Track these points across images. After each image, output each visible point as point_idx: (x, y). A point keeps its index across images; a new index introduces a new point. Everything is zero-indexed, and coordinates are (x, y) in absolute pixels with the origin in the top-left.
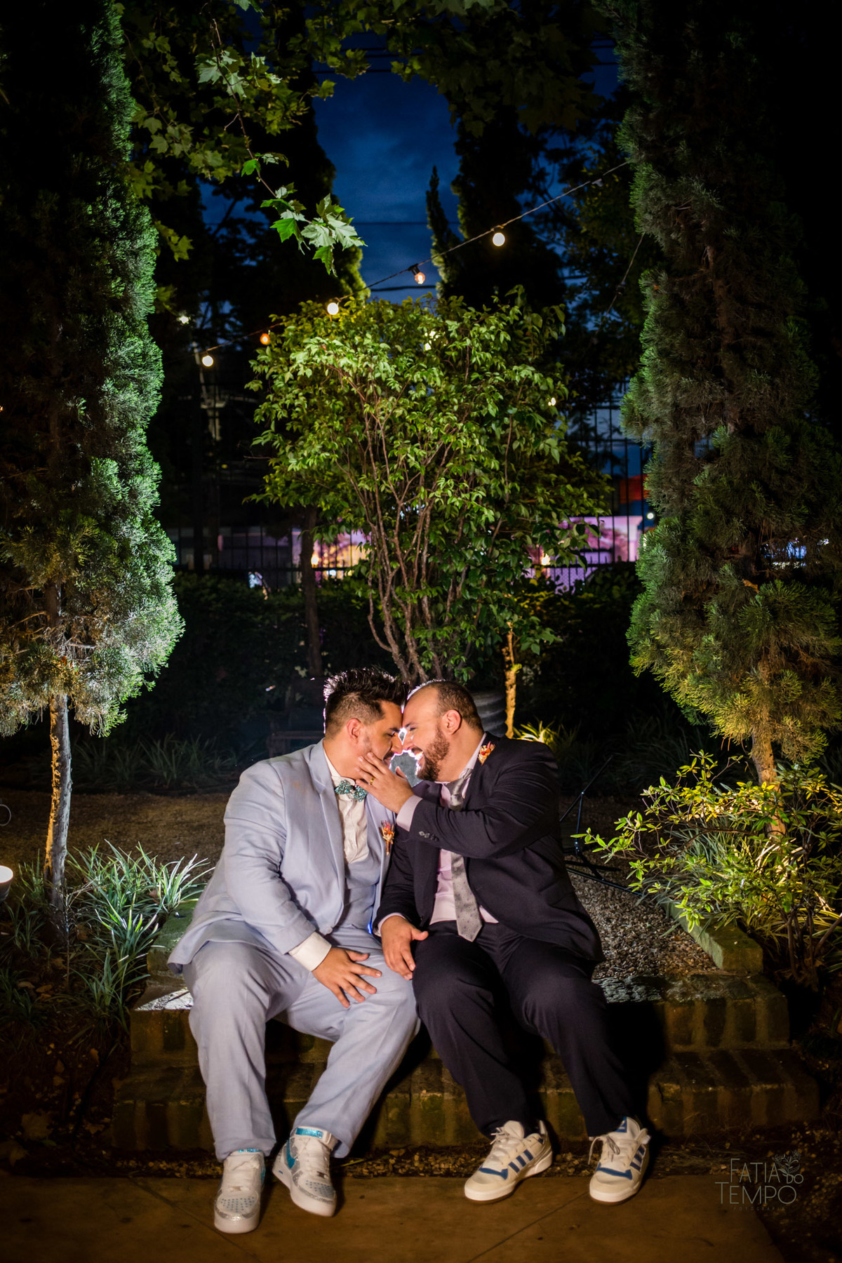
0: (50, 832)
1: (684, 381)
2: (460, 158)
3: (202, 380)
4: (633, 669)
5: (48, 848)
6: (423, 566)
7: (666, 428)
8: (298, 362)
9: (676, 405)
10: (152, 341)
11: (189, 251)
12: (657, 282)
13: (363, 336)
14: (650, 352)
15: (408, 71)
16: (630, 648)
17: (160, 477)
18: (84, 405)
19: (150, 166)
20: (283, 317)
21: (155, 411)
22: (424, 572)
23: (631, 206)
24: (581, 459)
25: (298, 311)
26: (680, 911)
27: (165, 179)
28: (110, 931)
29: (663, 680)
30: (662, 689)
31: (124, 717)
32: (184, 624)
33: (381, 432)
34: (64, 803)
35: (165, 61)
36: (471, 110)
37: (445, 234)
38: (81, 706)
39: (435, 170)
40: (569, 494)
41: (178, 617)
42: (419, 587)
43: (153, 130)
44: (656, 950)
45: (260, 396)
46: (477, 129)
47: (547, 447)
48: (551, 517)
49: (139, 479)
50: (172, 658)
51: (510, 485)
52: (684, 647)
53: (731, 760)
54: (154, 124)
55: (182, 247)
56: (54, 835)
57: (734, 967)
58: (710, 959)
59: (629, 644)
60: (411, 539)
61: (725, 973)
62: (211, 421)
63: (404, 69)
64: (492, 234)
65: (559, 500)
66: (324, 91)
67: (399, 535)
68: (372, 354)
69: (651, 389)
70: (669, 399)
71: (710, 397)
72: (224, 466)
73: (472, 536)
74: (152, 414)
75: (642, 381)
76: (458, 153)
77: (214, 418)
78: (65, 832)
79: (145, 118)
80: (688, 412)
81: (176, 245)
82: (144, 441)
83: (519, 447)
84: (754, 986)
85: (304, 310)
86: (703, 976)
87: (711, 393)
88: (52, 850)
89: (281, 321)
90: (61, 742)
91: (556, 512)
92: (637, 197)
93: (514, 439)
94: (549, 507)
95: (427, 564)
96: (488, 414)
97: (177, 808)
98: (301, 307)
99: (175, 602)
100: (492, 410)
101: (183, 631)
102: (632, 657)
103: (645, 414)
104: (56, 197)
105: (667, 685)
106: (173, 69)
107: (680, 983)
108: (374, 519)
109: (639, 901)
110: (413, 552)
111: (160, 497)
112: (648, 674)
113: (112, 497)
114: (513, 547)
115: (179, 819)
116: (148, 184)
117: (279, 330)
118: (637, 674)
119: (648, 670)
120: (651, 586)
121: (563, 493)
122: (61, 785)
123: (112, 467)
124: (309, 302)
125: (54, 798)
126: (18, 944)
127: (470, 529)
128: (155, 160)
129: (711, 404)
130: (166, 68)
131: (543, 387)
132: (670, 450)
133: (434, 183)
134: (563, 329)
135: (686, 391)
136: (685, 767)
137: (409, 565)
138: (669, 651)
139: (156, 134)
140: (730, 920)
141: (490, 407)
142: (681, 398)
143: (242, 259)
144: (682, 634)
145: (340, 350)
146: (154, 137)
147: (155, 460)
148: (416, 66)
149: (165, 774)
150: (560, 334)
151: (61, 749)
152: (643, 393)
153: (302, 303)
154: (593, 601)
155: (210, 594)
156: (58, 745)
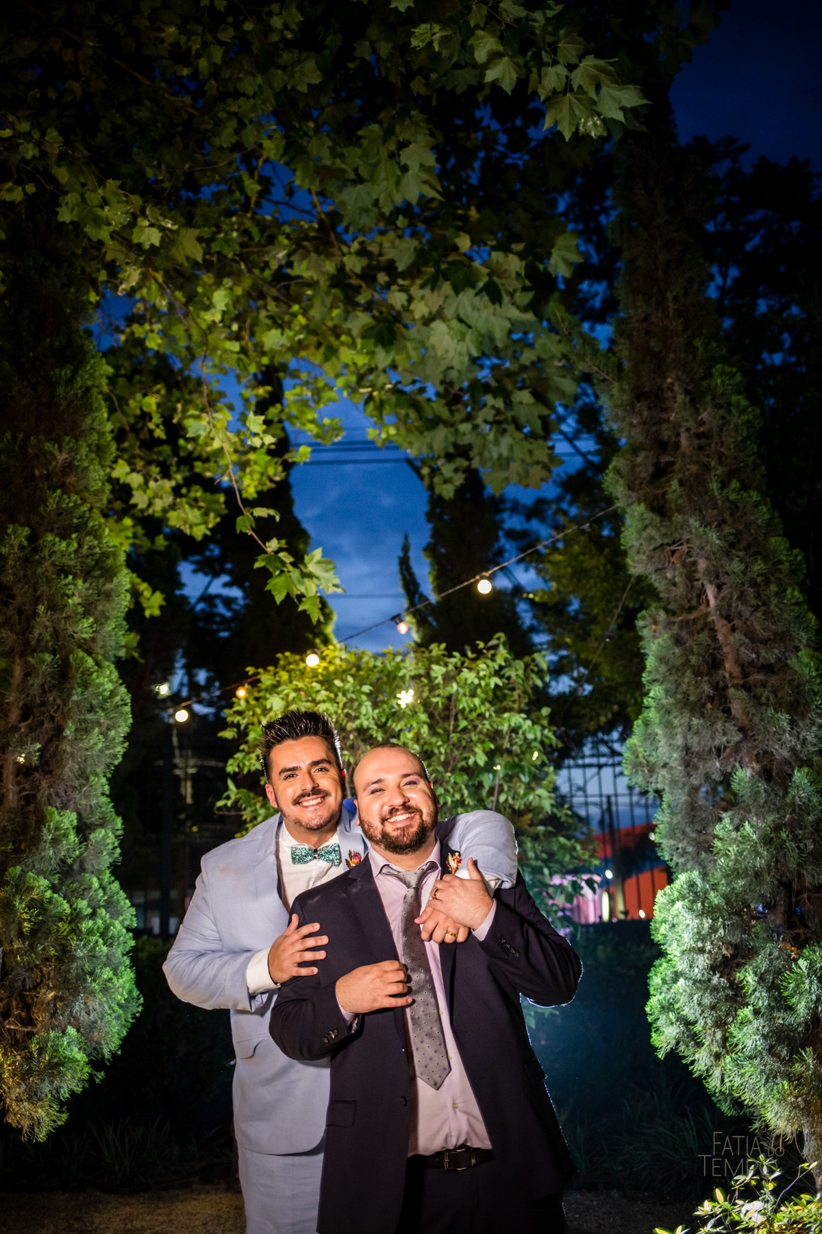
1: (695, 721)
2: (430, 526)
3: (175, 740)
4: (656, 1049)
7: (676, 773)
8: (275, 709)
9: (687, 749)
10: (121, 684)
11: (161, 607)
12: (656, 623)
14: (656, 691)
15: (384, 436)
16: (651, 1024)
17: (123, 832)
18: (39, 750)
19: (128, 522)
20: (261, 670)
21: (120, 759)
23: (622, 548)
24: (569, 812)
25: (275, 663)
27: (144, 535)
29: (693, 1062)
30: (691, 1073)
31: (65, 1116)
32: (142, 1001)
35: (151, 419)
36: (441, 474)
37: (417, 596)
38: (14, 1104)
39: (406, 537)
40: (562, 847)
41: (136, 993)
43: (134, 485)
45: (234, 746)
46: (448, 492)
47: (537, 798)
48: (542, 873)
50: (126, 1042)
53: (802, 1168)
54: (136, 480)
55: (154, 603)
59: (650, 1019)
62: (183, 784)
63: (380, 434)
64: (477, 582)
65: (551, 855)
66: (301, 456)
69: (659, 731)
70: (679, 741)
71: (724, 739)
72: (195, 829)
74: (116, 762)
75: (647, 724)
76: (429, 521)
77: (186, 780)
79: (128, 474)
80: (699, 755)
81: (148, 599)
82: (108, 793)
83: (506, 800)
85: (282, 663)
87: (725, 734)
89: (259, 673)
91: (549, 868)
92: (630, 536)
93: (501, 791)
94: (539, 863)
97: (128, 1209)
98: (278, 659)
99: (133, 975)
100: (481, 759)
101: (140, 1009)
102: (653, 1034)
103: (652, 759)
104: (26, 531)
105: (698, 1069)
106: (157, 426)
111: (121, 854)
112: (674, 1055)
115: (129, 1226)
116: (127, 538)
117: (255, 683)
118: (660, 1055)
119: (674, 1050)
120: (673, 950)
121: (555, 848)
123: (70, 818)
124: (287, 654)
128: (133, 517)
129: (725, 747)
130: (151, 426)
132: (683, 798)
133: (406, 548)
134: (547, 677)
135: (697, 733)
136: (741, 1178)
139: (137, 489)
141: (479, 756)
142: (694, 741)
143: (218, 631)
145: (319, 696)
146: (135, 493)
147: (118, 814)
148: (392, 431)
149: (117, 1168)
150: (544, 682)
152: (650, 738)
153: (279, 655)
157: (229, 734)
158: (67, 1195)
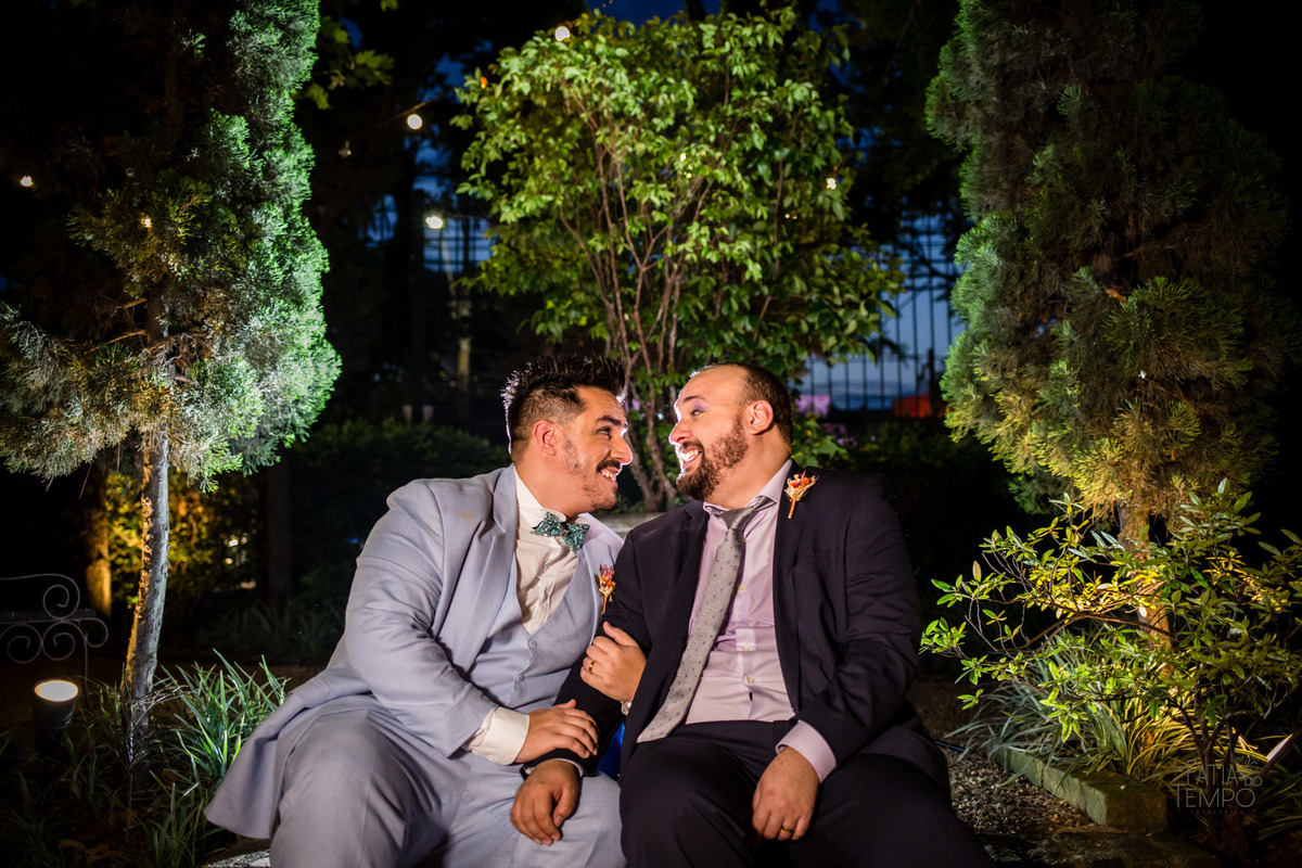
0: (134, 632)
4: (949, 431)
5: (130, 656)
6: (671, 352)
7: (990, 108)
8: (513, 71)
9: (1004, 71)
13: (595, 41)
16: (945, 402)
17: (313, 163)
18: (201, 42)
22: (672, 359)
24: (867, 233)
26: (1048, 710)
28: (189, 758)
29: (991, 444)
30: (991, 455)
33: (618, 180)
34: (155, 593)
42: (665, 371)
44: (998, 805)
45: (468, 136)
47: (828, 200)
49: (280, 153)
51: (780, 245)
52: (1022, 392)
56: (139, 637)
57: (1123, 821)
58: (1083, 813)
59: (944, 397)
60: (655, 315)
61: (1110, 830)
67: (640, 310)
68: (606, 67)
69: (971, 47)
70: (995, 61)
71: (1053, 54)
73: (733, 316)
75: (956, 47)
78: (156, 634)
80: (1021, 76)
82: (291, 113)
84: (1162, 845)
86: (1077, 834)
87: (1053, 47)
88: (134, 658)
90: (155, 506)
91: (839, 285)
93: (785, 192)
94: (829, 281)
95: (677, 350)
96: (754, 149)
102: (948, 414)
105: (1000, 450)
107: (1045, 842)
108: (611, 296)
109: (961, 757)
110: (657, 332)
112: (971, 437)
113: (237, 166)
114: (785, 333)
118: (955, 438)
119: (972, 432)
122: (152, 566)
123: (238, 128)
125: (142, 585)
126: (76, 790)
127: (730, 308)
131: (822, 126)
132: (995, 141)
134: (847, 54)
135: (1019, 48)
137: (652, 348)
138: (1000, 398)
140: (1104, 764)
141: (756, 137)
142: (1011, 58)
144: (1019, 375)
145: (565, 57)
147: (307, 143)
150: (843, 60)
151: (154, 516)
152: (959, 63)
154: (877, 453)
155: (425, 440)
156: (150, 511)
157: (461, 121)
158: (304, 669)
